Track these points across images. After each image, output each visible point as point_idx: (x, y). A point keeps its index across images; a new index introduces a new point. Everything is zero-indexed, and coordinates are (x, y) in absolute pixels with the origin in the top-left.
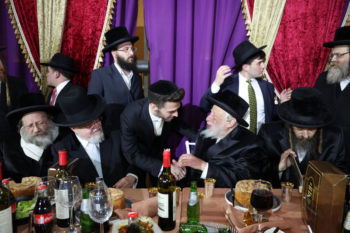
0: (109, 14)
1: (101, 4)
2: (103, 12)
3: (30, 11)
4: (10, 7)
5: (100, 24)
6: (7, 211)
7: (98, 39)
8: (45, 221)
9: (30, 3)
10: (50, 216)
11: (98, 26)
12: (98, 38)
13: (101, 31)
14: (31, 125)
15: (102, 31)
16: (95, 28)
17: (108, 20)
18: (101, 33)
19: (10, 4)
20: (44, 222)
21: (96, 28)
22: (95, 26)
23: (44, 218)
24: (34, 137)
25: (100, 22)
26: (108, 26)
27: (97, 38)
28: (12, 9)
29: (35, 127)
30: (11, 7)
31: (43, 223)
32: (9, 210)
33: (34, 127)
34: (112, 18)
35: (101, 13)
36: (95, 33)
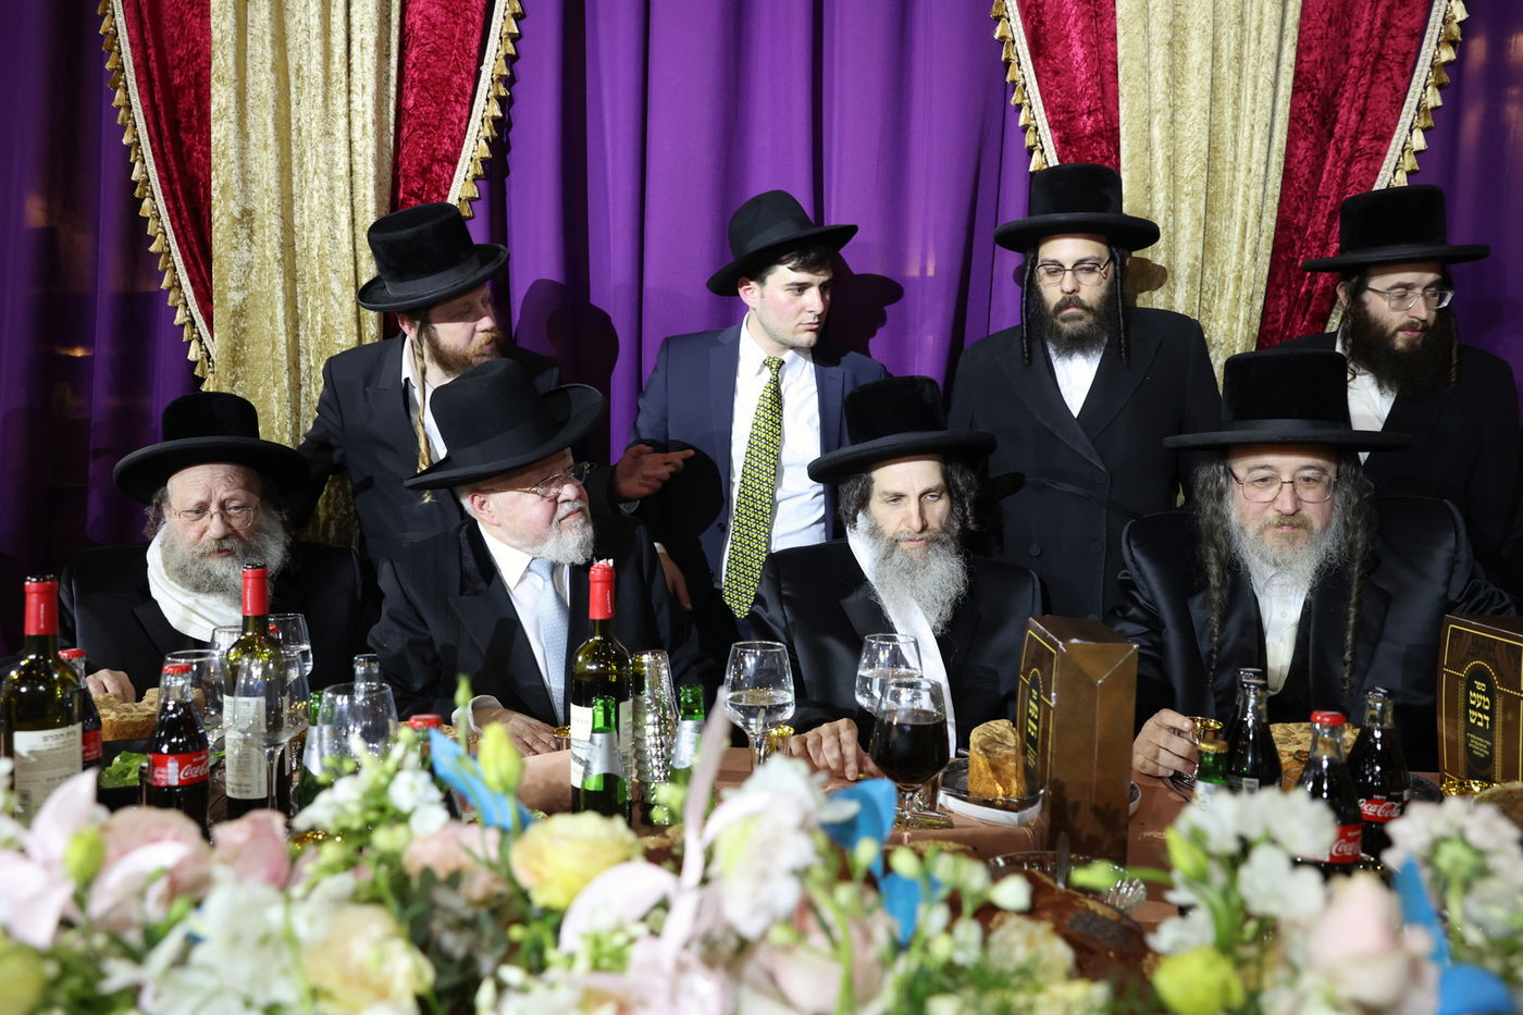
0: (488, 100)
1: (456, 59)
2: (462, 88)
3: (187, 91)
4: (121, 83)
5: (449, 137)
6: (68, 734)
7: (440, 194)
8: (182, 777)
9: (188, 64)
10: (200, 763)
11: (440, 143)
12: (443, 190)
13: (454, 164)
14: (202, 509)
15: (456, 163)
16: (430, 152)
17: (483, 120)
18: (454, 170)
19: (123, 71)
20: (179, 779)
21: (435, 150)
22: (430, 146)
23: (180, 769)
24: (203, 555)
25: (452, 130)
26: (483, 143)
27: (437, 190)
28: (127, 89)
29: (216, 519)
30: (126, 82)
31: (176, 783)
32: (74, 733)
33: (212, 517)
34: (500, 115)
35: (456, 95)
36: (431, 171)
